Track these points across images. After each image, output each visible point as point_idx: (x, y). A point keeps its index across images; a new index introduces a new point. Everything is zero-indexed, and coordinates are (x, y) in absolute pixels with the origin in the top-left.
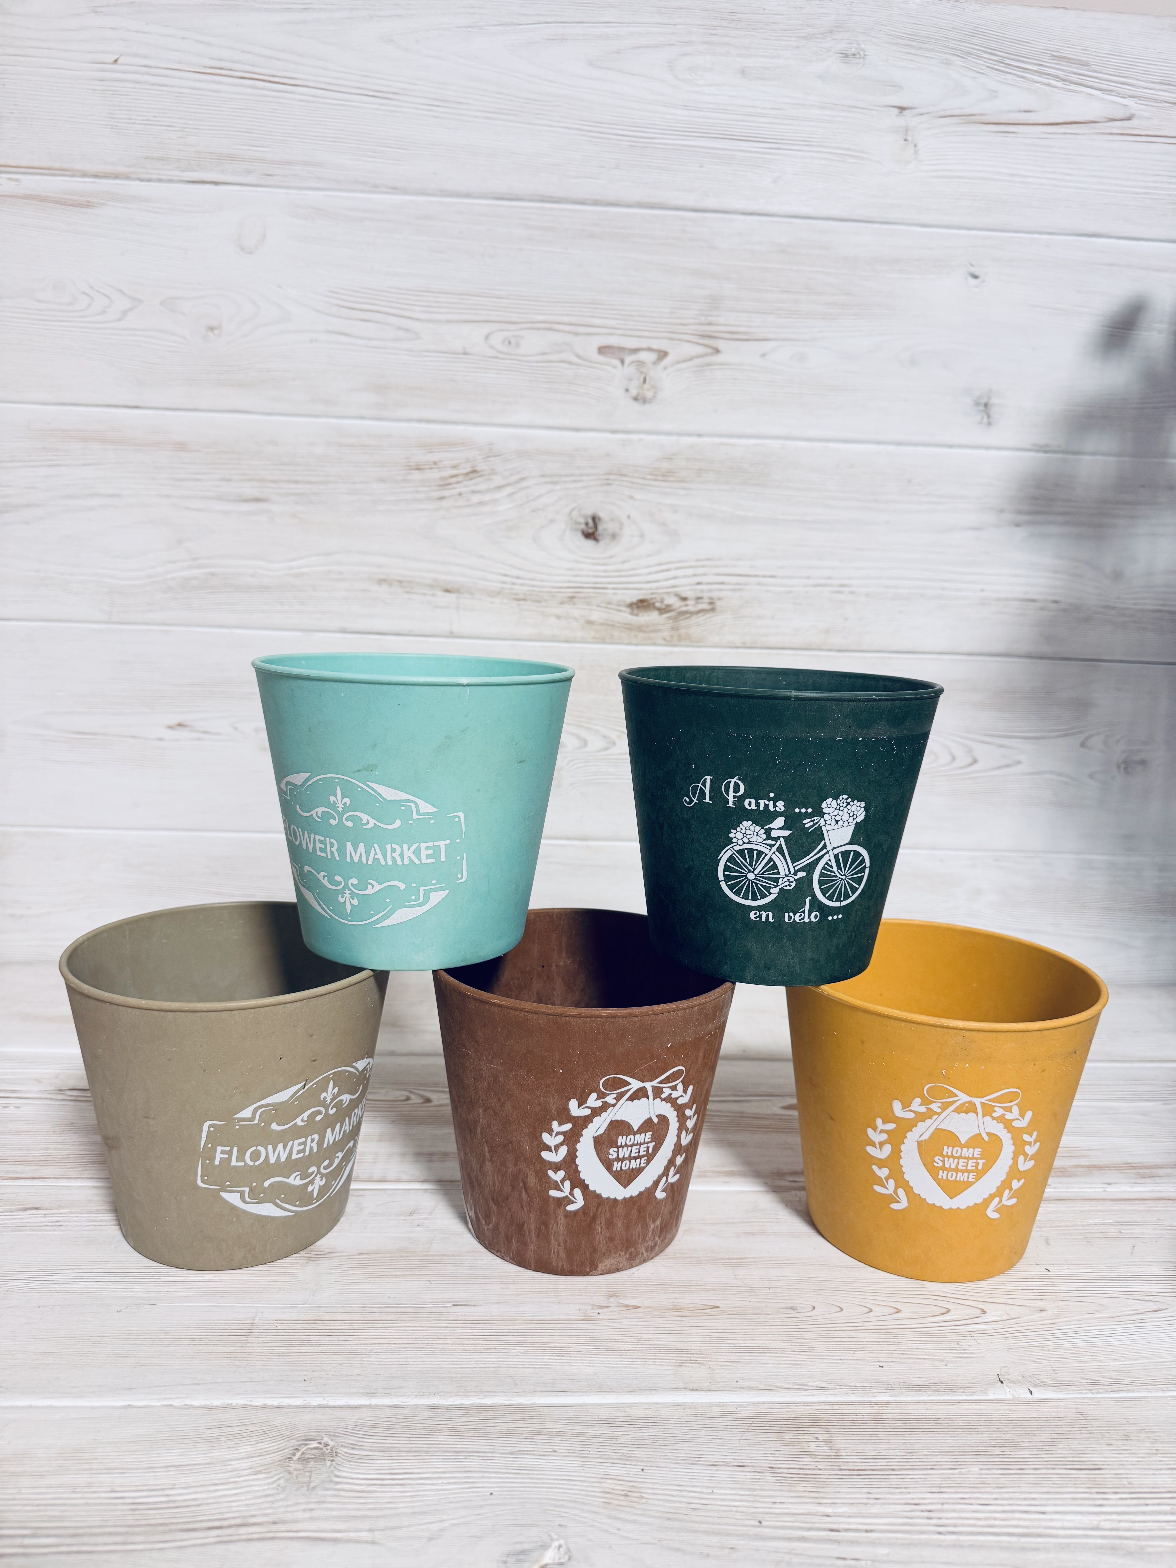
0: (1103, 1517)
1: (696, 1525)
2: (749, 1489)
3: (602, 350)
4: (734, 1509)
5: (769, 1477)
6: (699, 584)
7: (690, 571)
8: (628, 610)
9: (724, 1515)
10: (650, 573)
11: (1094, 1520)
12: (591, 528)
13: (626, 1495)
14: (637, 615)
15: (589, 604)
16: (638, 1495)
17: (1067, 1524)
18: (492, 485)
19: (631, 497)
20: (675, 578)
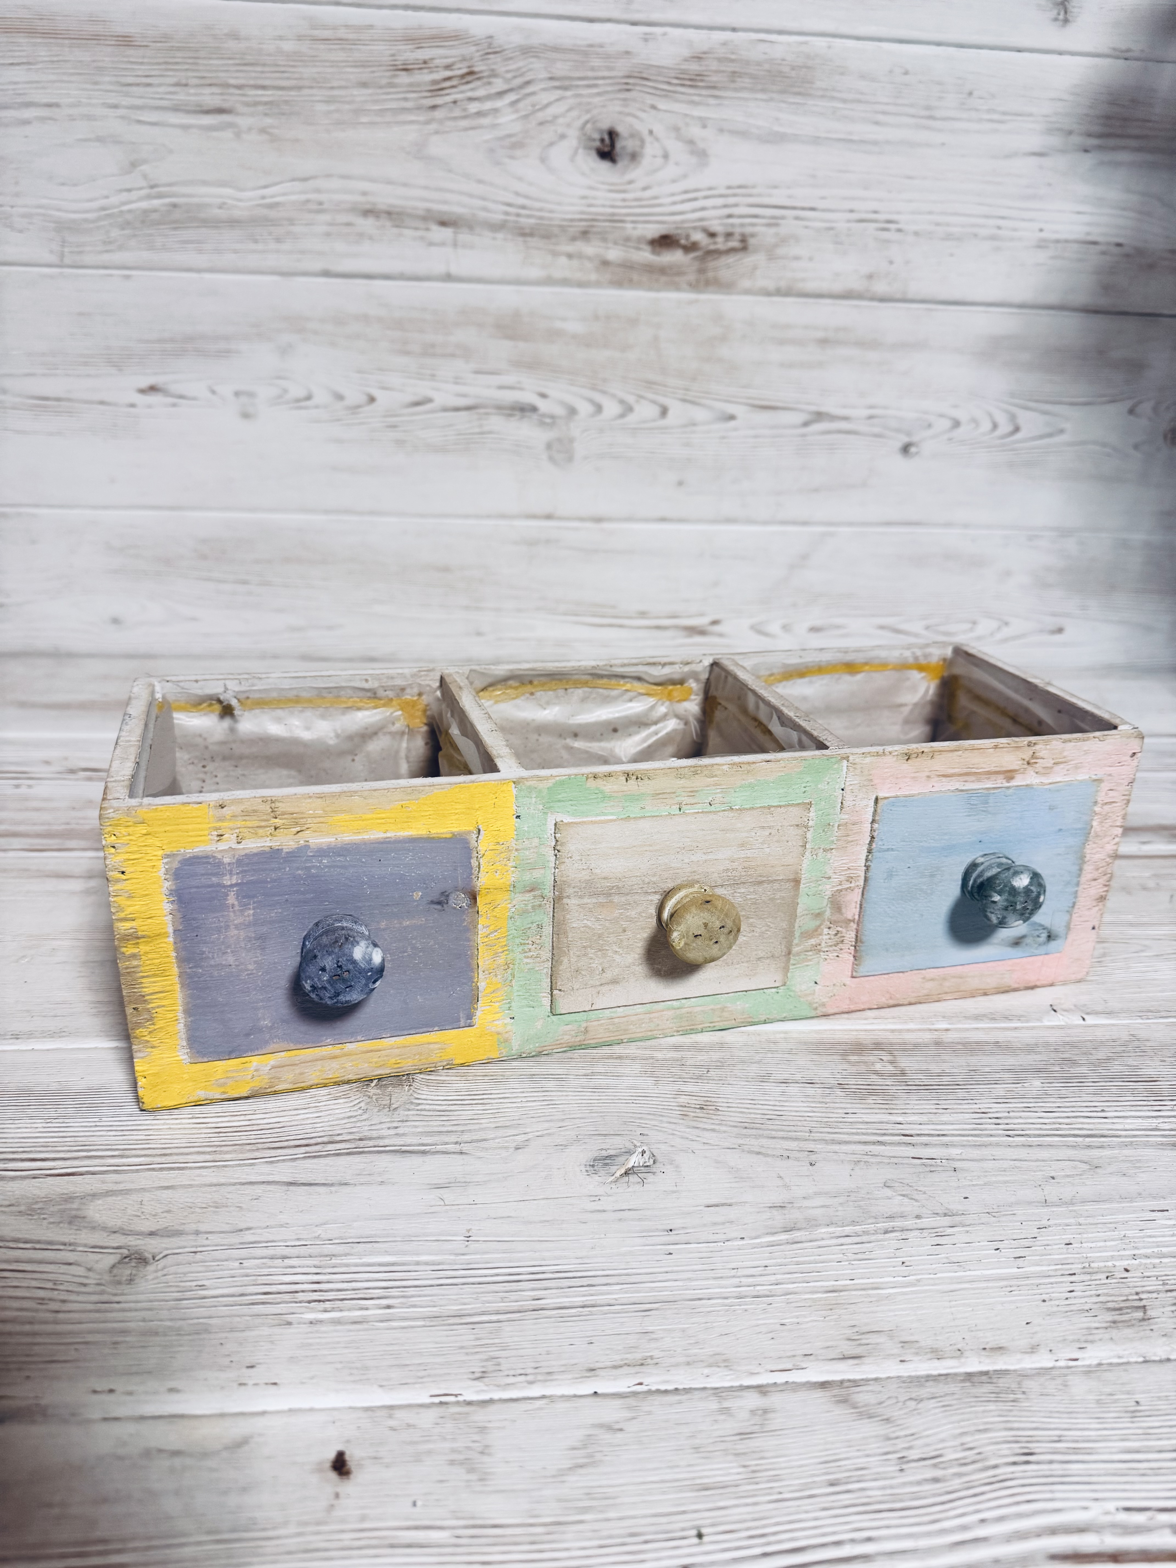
0: (1161, 1120)
1: (774, 1133)
2: (820, 1102)
4: (808, 1119)
5: (838, 1092)
6: (730, 216)
7: (720, 201)
8: (648, 248)
9: (799, 1124)
10: (674, 203)
11: (1154, 1123)
12: (607, 146)
13: (702, 1108)
14: (658, 254)
15: (604, 240)
16: (713, 1108)
17: (1127, 1127)
18: (493, 90)
19: (653, 107)
20: (703, 209)
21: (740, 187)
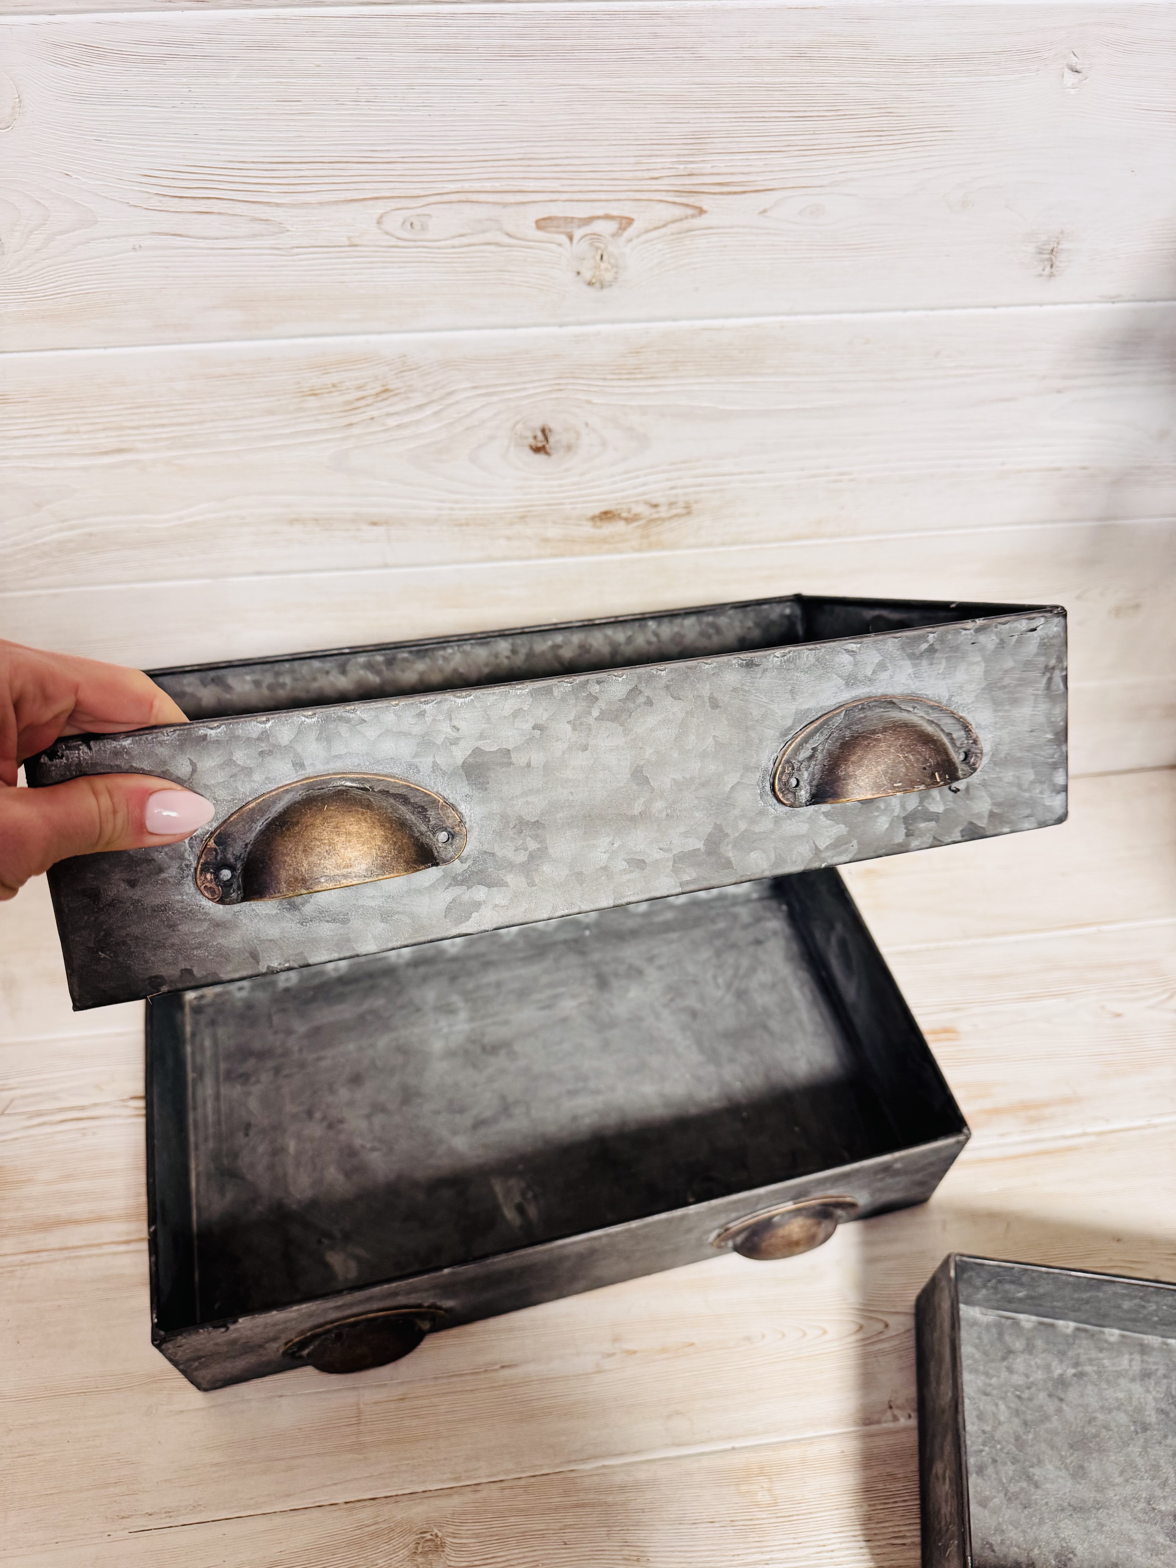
3: (542, 224)
6: (672, 488)
7: (663, 476)
8: (590, 523)
10: (617, 482)
12: (540, 441)
14: (600, 527)
15: (543, 521)
18: (413, 404)
19: (589, 402)
20: (645, 484)
21: (683, 462)
